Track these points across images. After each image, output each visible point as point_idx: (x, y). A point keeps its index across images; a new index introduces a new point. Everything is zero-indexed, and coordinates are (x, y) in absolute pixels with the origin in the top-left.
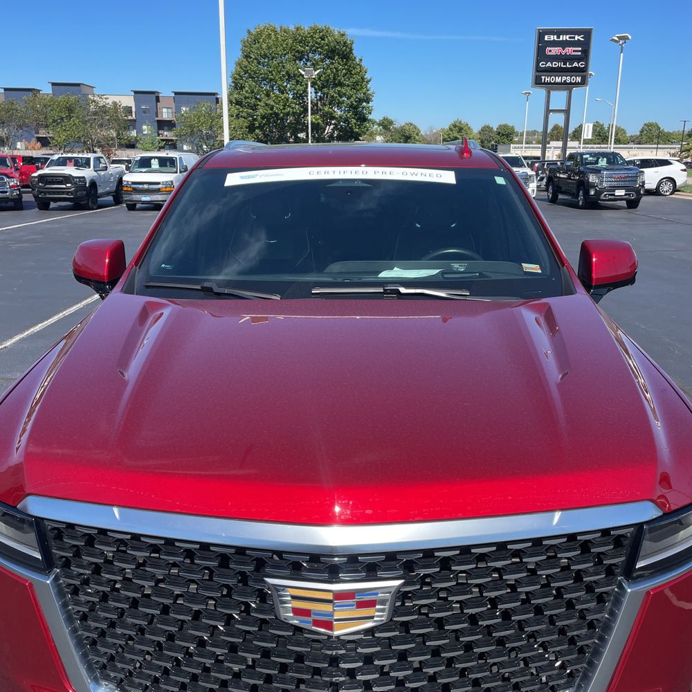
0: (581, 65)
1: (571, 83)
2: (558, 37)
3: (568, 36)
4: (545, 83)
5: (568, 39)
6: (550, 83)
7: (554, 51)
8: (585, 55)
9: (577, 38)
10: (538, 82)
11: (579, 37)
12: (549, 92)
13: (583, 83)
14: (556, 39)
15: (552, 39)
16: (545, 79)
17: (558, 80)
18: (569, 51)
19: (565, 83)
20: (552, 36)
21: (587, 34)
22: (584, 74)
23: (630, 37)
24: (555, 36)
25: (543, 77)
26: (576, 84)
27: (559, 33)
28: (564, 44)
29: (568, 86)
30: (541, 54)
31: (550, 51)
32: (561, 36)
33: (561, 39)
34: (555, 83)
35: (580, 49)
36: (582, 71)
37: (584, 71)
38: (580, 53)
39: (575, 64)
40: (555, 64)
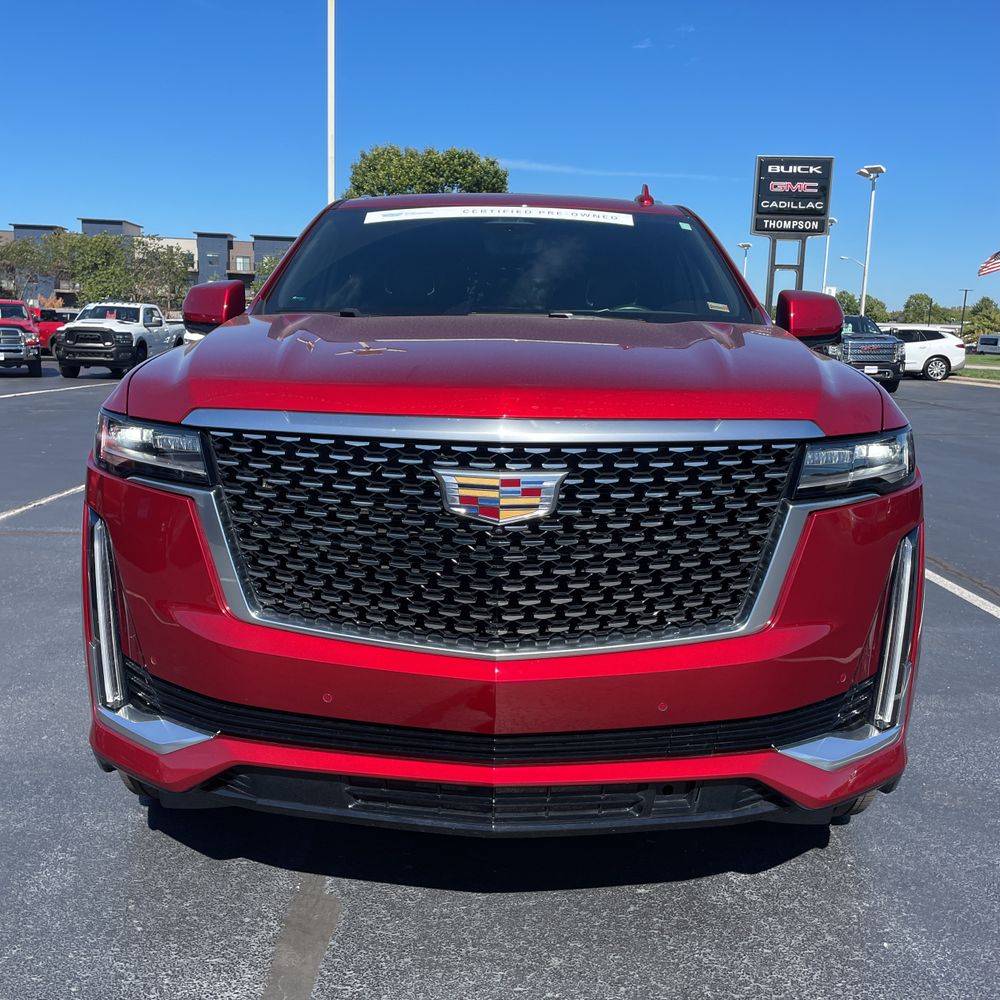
0: (818, 205)
1: (804, 230)
2: (787, 169)
3: (799, 168)
4: (768, 230)
5: (800, 171)
6: (776, 230)
7: (781, 186)
8: (824, 193)
9: (812, 169)
10: (759, 227)
11: (815, 169)
12: (774, 242)
13: (822, 230)
14: (783, 171)
15: (778, 171)
16: (768, 223)
17: (787, 225)
18: (802, 187)
19: (796, 230)
20: (778, 167)
21: (826, 165)
22: (823, 218)
23: (884, 170)
24: (783, 167)
25: (766, 221)
26: (812, 231)
27: (787, 163)
28: (795, 178)
29: (800, 234)
30: (763, 191)
31: (776, 187)
32: (791, 168)
33: (790, 171)
34: (782, 230)
35: (817, 184)
36: (820, 214)
37: (822, 215)
38: (816, 191)
39: (810, 205)
40: (783, 205)
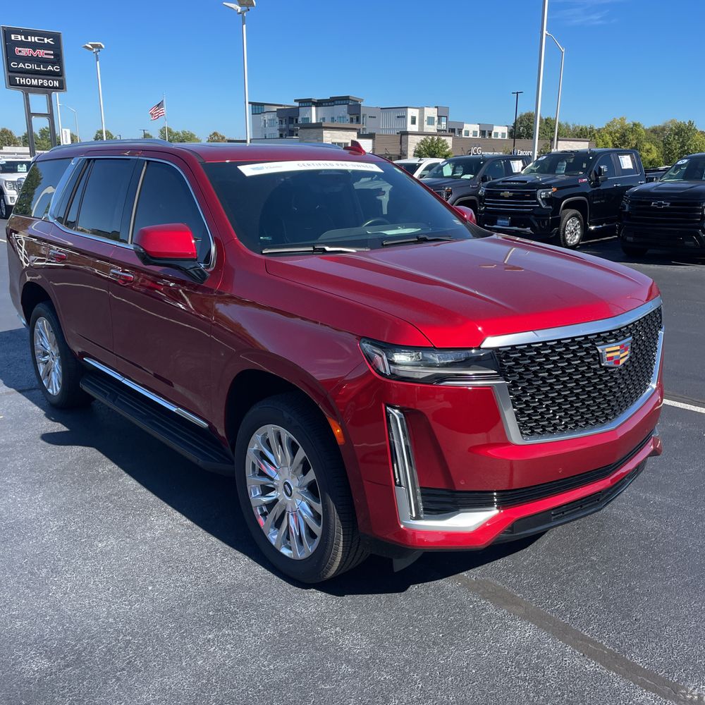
0: (56, 69)
1: (48, 87)
2: (26, 38)
3: (36, 38)
4: (20, 85)
5: (37, 41)
6: (26, 85)
7: (25, 52)
8: (58, 59)
9: (46, 40)
10: (12, 83)
11: (49, 41)
12: (27, 95)
13: (61, 87)
14: (23, 39)
15: (20, 39)
16: (19, 80)
17: (35, 82)
18: (41, 53)
19: (42, 86)
20: (19, 36)
21: (56, 37)
22: (61, 78)
23: (103, 46)
24: (23, 37)
25: (18, 79)
26: (54, 88)
27: (26, 33)
28: (34, 46)
29: (48, 90)
30: (10, 56)
31: (20, 51)
32: (29, 37)
33: (30, 40)
34: (31, 86)
35: (52, 52)
36: (59, 75)
37: (61, 76)
38: (53, 57)
39: (50, 68)
40: (29, 66)
